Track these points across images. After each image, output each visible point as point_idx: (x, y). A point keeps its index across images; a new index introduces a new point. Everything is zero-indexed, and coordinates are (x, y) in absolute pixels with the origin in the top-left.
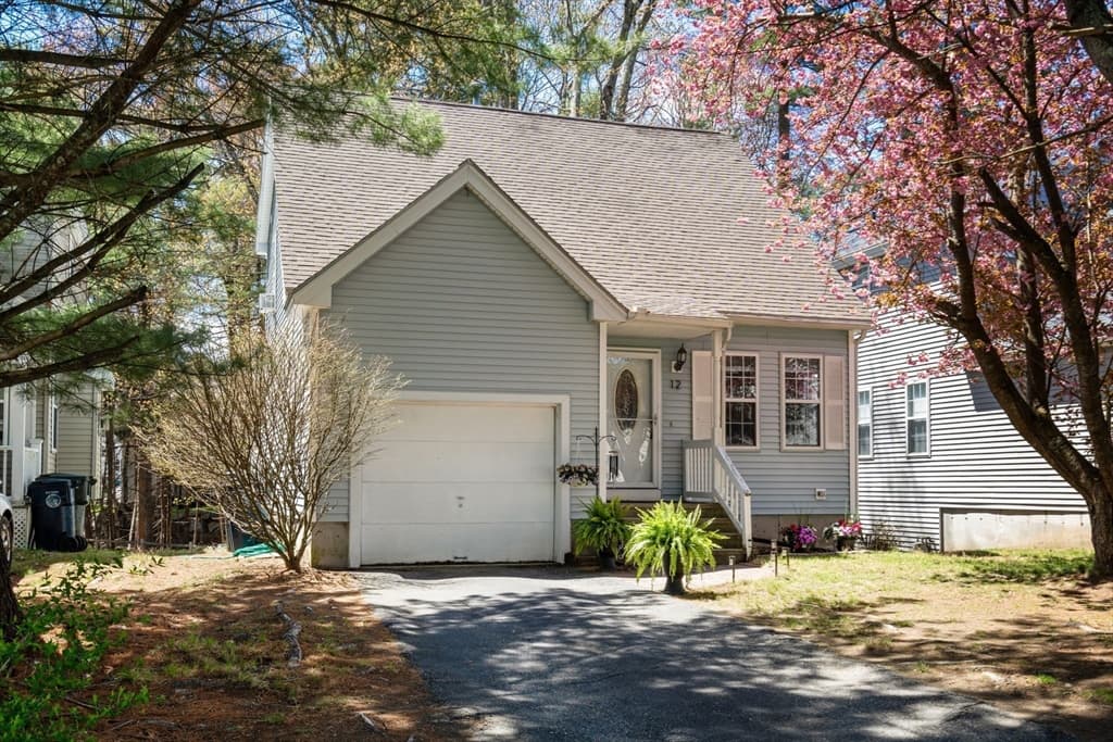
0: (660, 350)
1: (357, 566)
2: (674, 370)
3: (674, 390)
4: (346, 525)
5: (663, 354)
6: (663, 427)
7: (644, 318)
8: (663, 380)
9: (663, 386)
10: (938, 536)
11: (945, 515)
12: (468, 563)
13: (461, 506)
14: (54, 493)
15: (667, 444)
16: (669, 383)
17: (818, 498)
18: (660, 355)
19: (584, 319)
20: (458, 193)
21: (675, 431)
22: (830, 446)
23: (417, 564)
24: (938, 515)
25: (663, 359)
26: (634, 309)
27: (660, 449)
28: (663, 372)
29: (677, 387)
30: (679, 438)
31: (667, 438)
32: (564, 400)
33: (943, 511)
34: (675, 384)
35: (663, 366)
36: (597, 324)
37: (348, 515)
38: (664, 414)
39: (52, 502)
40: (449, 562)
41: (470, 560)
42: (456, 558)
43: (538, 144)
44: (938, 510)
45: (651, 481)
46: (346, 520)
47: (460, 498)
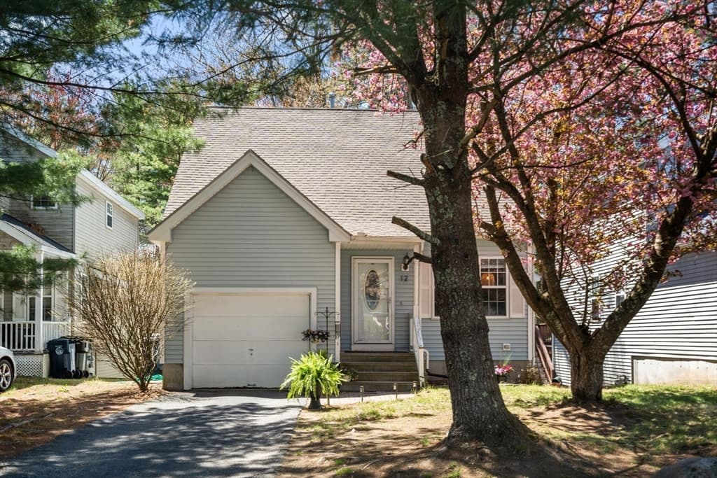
0: (393, 257)
1: (188, 389)
2: (403, 270)
3: (403, 282)
4: (182, 365)
5: (395, 259)
6: (396, 305)
7: (364, 239)
8: (396, 275)
9: (396, 280)
10: (630, 375)
11: (634, 361)
12: (256, 388)
13: (251, 354)
14: (60, 347)
15: (399, 316)
16: (399, 278)
17: (504, 349)
18: (393, 260)
19: (326, 241)
20: (247, 169)
21: (403, 308)
22: (513, 316)
23: (226, 388)
24: (630, 361)
25: (395, 262)
26: (355, 234)
27: (393, 319)
28: (396, 271)
29: (406, 280)
30: (406, 312)
31: (398, 312)
32: (313, 291)
33: (633, 358)
34: (404, 278)
35: (395, 267)
36: (334, 244)
37: (183, 359)
38: (396, 297)
39: (59, 352)
40: (244, 388)
41: (257, 386)
42: (249, 385)
43: (354, 129)
44: (630, 357)
45: (388, 339)
46: (181, 362)
47: (252, 350)
